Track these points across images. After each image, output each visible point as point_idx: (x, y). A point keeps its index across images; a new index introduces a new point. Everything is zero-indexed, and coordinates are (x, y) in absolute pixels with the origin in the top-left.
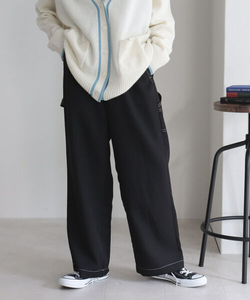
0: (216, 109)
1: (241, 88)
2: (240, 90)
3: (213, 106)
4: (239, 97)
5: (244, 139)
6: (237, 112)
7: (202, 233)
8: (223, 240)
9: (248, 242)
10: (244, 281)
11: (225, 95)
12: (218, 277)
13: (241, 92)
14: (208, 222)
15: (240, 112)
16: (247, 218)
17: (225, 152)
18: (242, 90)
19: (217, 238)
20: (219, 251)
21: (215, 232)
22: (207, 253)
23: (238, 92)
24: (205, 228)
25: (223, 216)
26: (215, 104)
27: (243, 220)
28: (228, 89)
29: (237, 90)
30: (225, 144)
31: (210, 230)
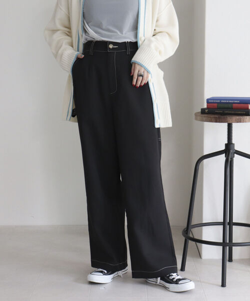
0: (196, 119)
1: (220, 99)
2: (219, 101)
3: (194, 116)
4: (219, 108)
5: (223, 148)
6: (216, 122)
7: (184, 239)
8: (204, 246)
9: (228, 247)
10: (223, 285)
11: (205, 106)
12: (198, 281)
13: (220, 103)
14: (189, 228)
15: (219, 122)
16: (227, 224)
17: (205, 161)
18: (222, 101)
19: (198, 244)
20: (200, 256)
21: (196, 237)
22: (188, 258)
23: (218, 103)
24: (187, 233)
25: (204, 222)
26: (196, 114)
27: (222, 226)
28: (208, 100)
29: (217, 101)
30: (206, 153)
31: (191, 236)
